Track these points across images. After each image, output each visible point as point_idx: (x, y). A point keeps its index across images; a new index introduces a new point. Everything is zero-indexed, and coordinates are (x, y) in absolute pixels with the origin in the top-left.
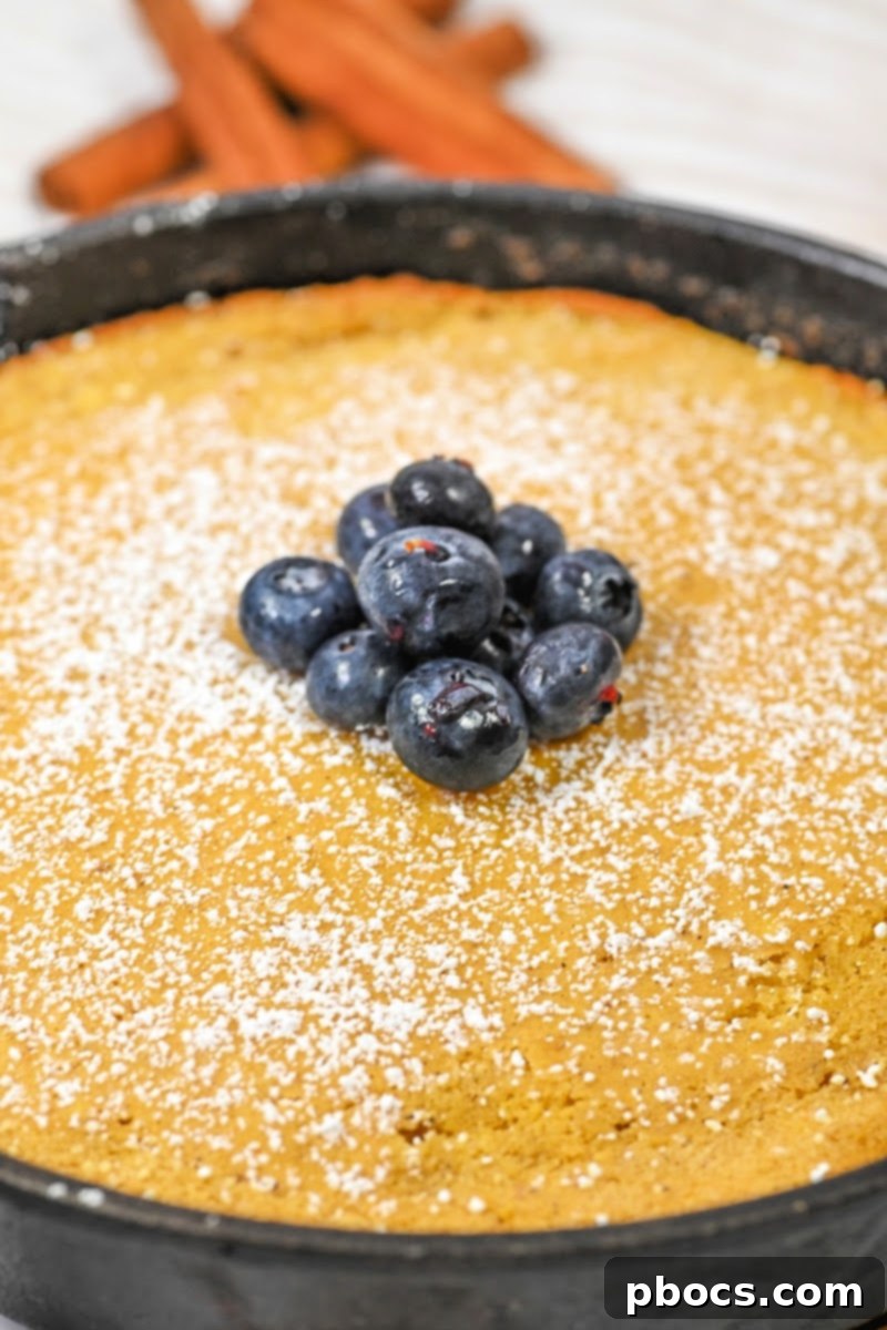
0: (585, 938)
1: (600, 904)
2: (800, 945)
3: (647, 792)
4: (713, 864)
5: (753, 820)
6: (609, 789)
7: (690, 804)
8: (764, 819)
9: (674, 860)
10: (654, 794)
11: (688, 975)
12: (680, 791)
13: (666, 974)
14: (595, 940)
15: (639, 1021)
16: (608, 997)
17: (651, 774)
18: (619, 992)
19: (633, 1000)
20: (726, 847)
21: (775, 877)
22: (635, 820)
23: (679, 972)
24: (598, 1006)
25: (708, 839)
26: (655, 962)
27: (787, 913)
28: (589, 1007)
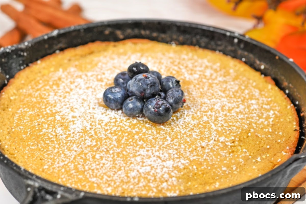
0: (197, 144)
1: (197, 138)
2: (237, 139)
3: (196, 118)
4: (215, 128)
5: (218, 120)
6: (189, 119)
7: (205, 118)
8: (220, 119)
9: (207, 128)
10: (198, 118)
11: (219, 147)
12: (202, 117)
13: (215, 148)
14: (199, 144)
15: (214, 157)
16: (206, 154)
17: (195, 115)
18: (208, 153)
19: (211, 154)
20: (215, 125)
21: (227, 128)
22: (196, 123)
23: (217, 147)
24: (205, 155)
25: (211, 124)
26: (212, 146)
27: (232, 134)
28: (203, 156)
